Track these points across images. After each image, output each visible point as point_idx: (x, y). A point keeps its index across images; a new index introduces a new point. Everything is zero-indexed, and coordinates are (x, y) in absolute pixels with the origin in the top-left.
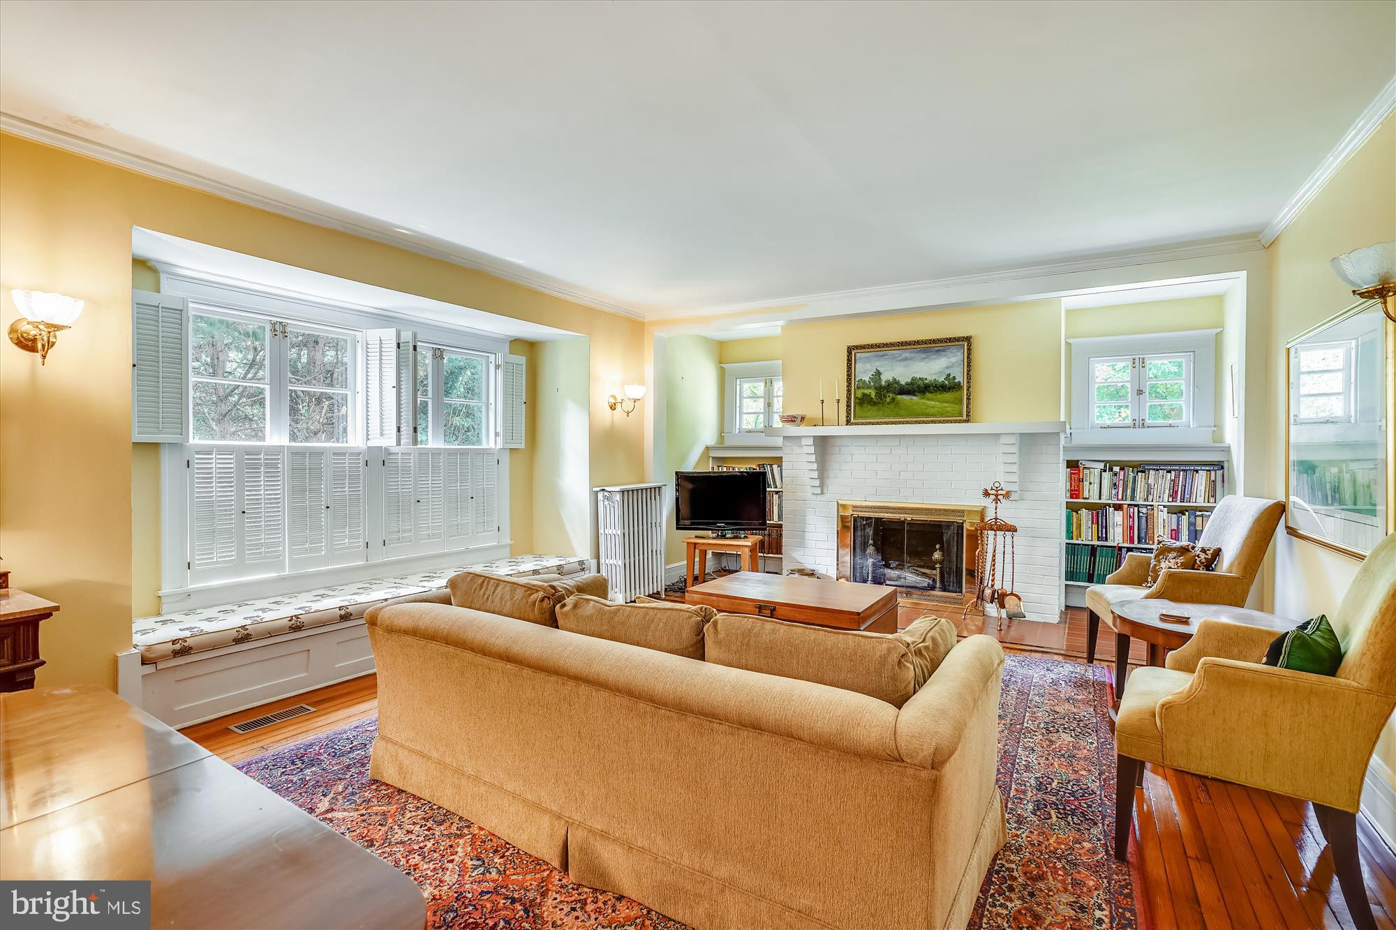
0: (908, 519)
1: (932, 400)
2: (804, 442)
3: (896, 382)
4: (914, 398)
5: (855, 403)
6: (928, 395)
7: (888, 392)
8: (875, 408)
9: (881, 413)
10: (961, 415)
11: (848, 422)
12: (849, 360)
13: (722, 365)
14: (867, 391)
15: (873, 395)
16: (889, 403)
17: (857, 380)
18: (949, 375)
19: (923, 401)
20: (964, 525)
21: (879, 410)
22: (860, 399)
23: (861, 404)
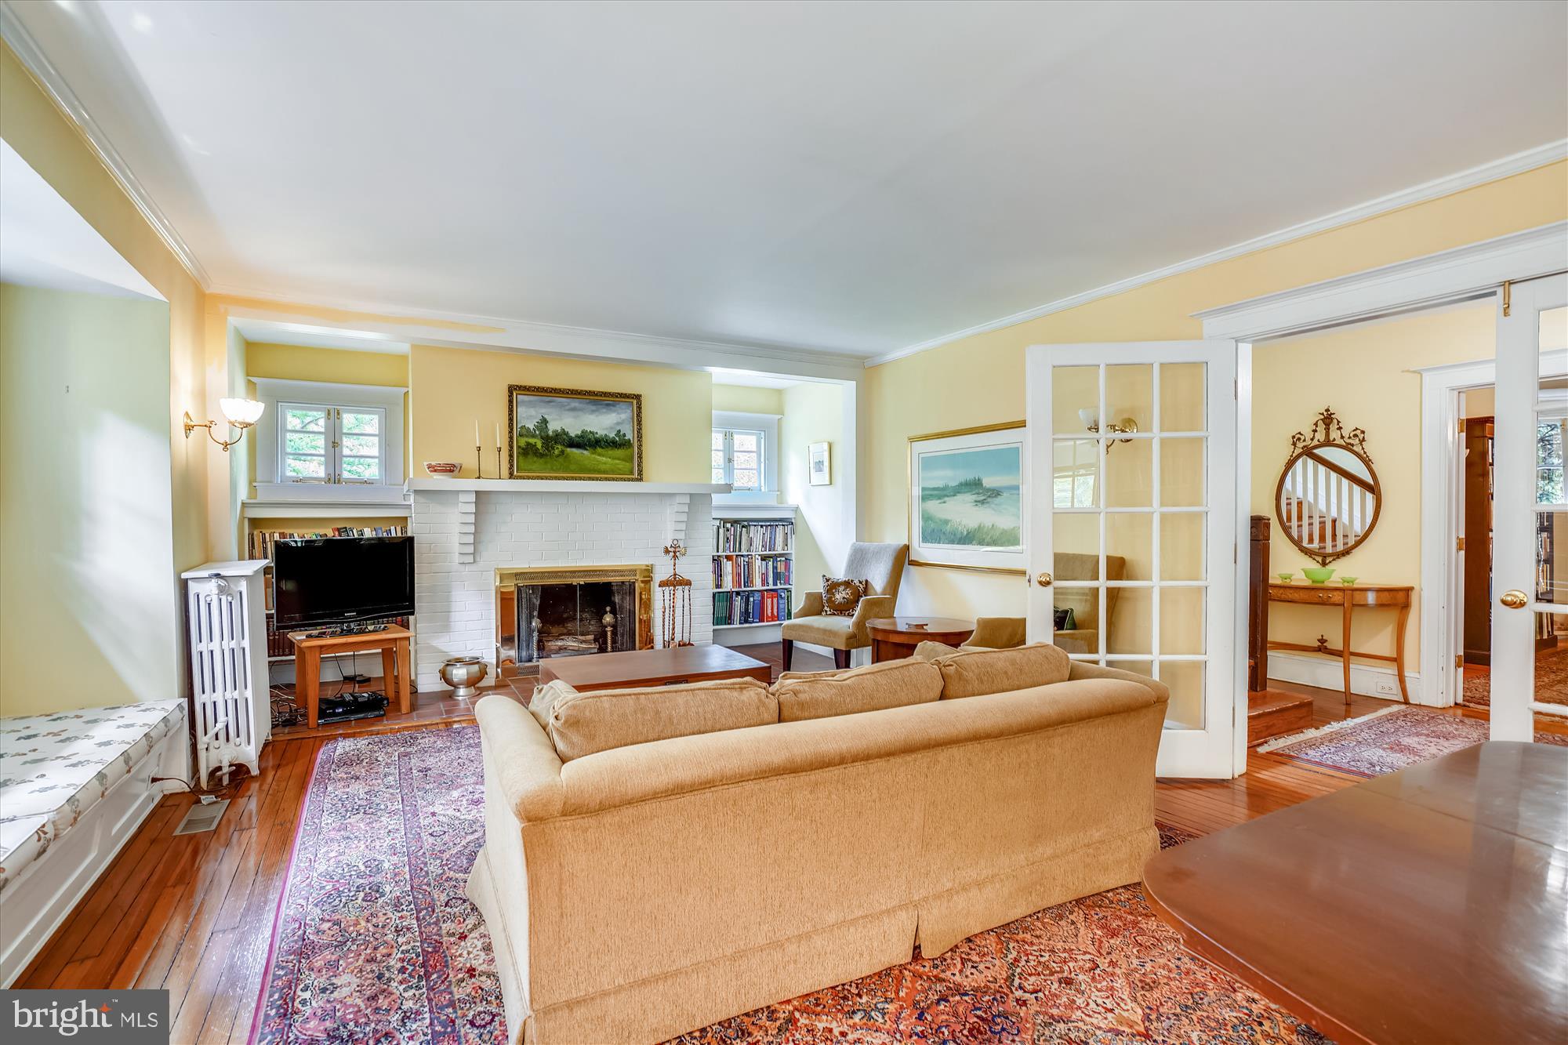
0: (581, 583)
1: (603, 456)
2: (462, 498)
3: (564, 433)
4: (585, 452)
5: (518, 453)
6: (599, 450)
7: (556, 442)
8: (542, 461)
9: (549, 466)
10: (632, 473)
11: (511, 476)
12: (511, 402)
13: (253, 379)
14: (532, 441)
15: (539, 445)
16: (558, 456)
17: (519, 426)
18: (619, 431)
19: (593, 456)
20: (637, 585)
21: (546, 463)
22: (523, 449)
23: (524, 454)
